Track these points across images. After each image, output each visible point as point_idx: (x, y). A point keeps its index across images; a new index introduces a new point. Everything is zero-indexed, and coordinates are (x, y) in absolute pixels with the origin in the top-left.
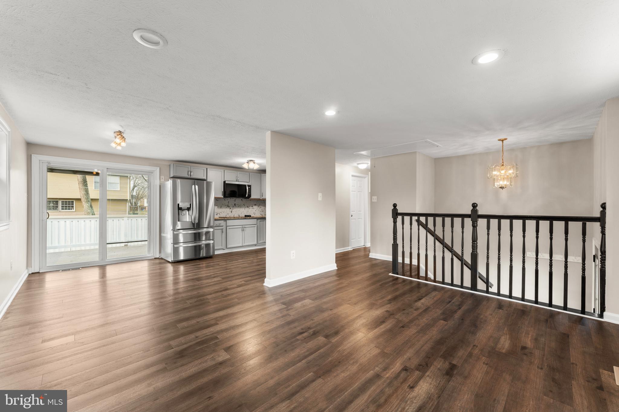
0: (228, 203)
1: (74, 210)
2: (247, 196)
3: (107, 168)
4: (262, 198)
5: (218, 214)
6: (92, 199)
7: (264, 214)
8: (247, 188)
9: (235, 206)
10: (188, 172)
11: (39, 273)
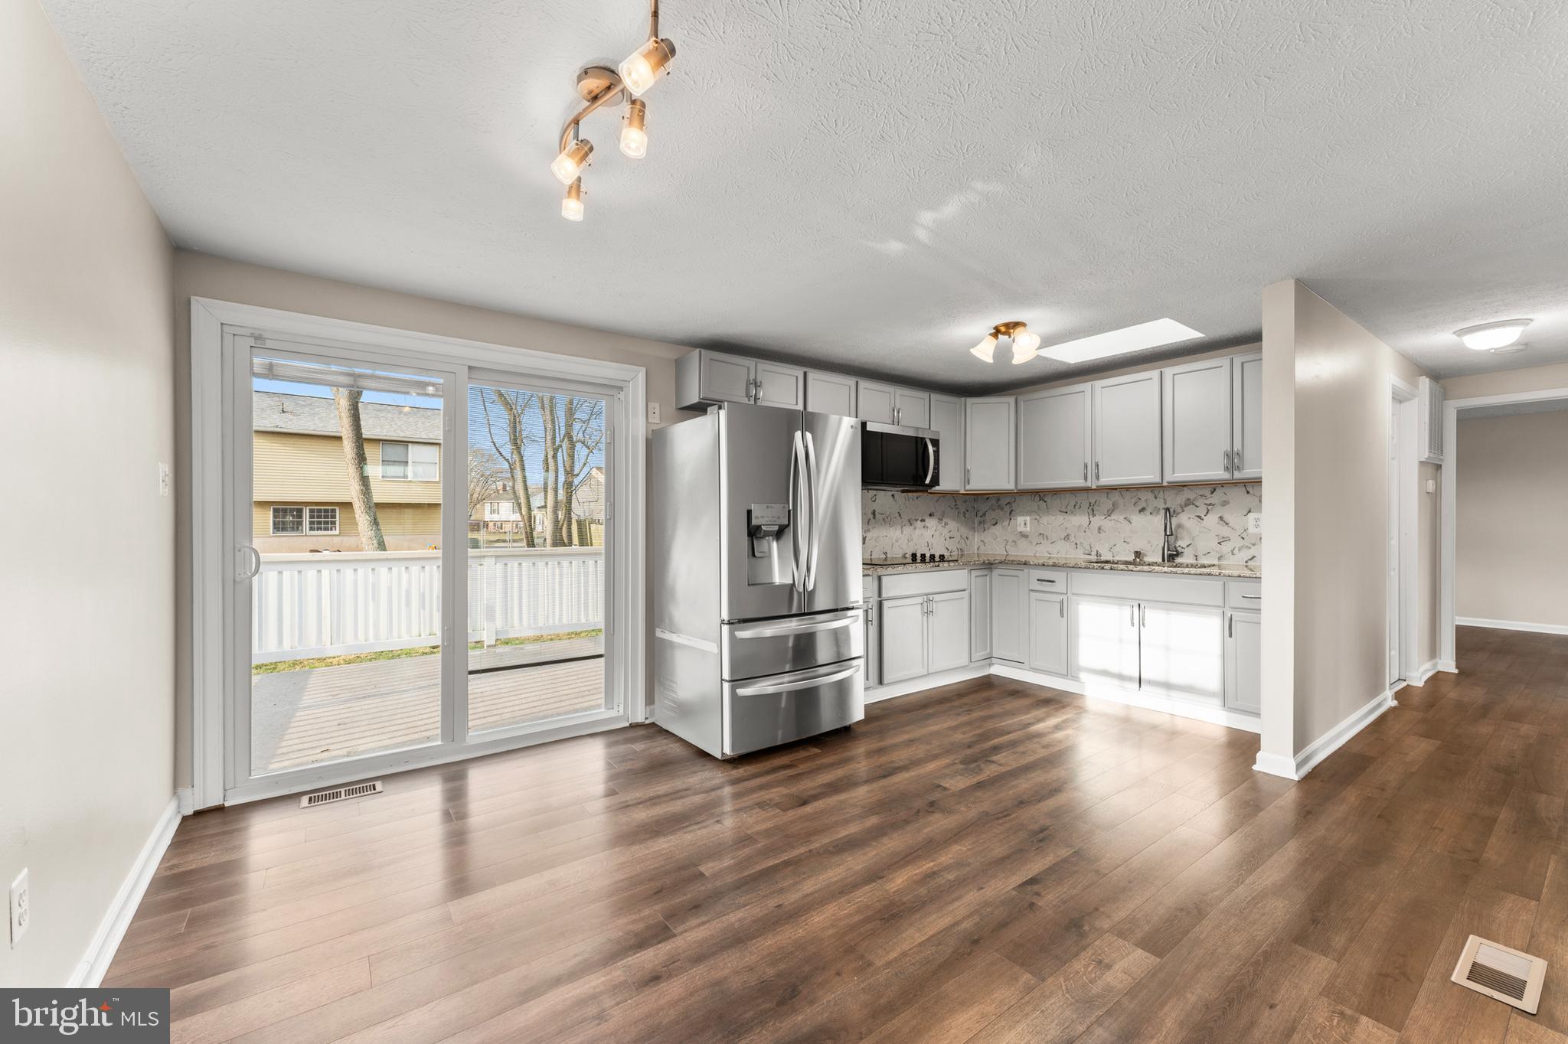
1: (337, 532)
2: (928, 481)
3: (470, 368)
4: (968, 488)
6: (378, 505)
8: (930, 450)
10: (748, 383)
11: (220, 809)
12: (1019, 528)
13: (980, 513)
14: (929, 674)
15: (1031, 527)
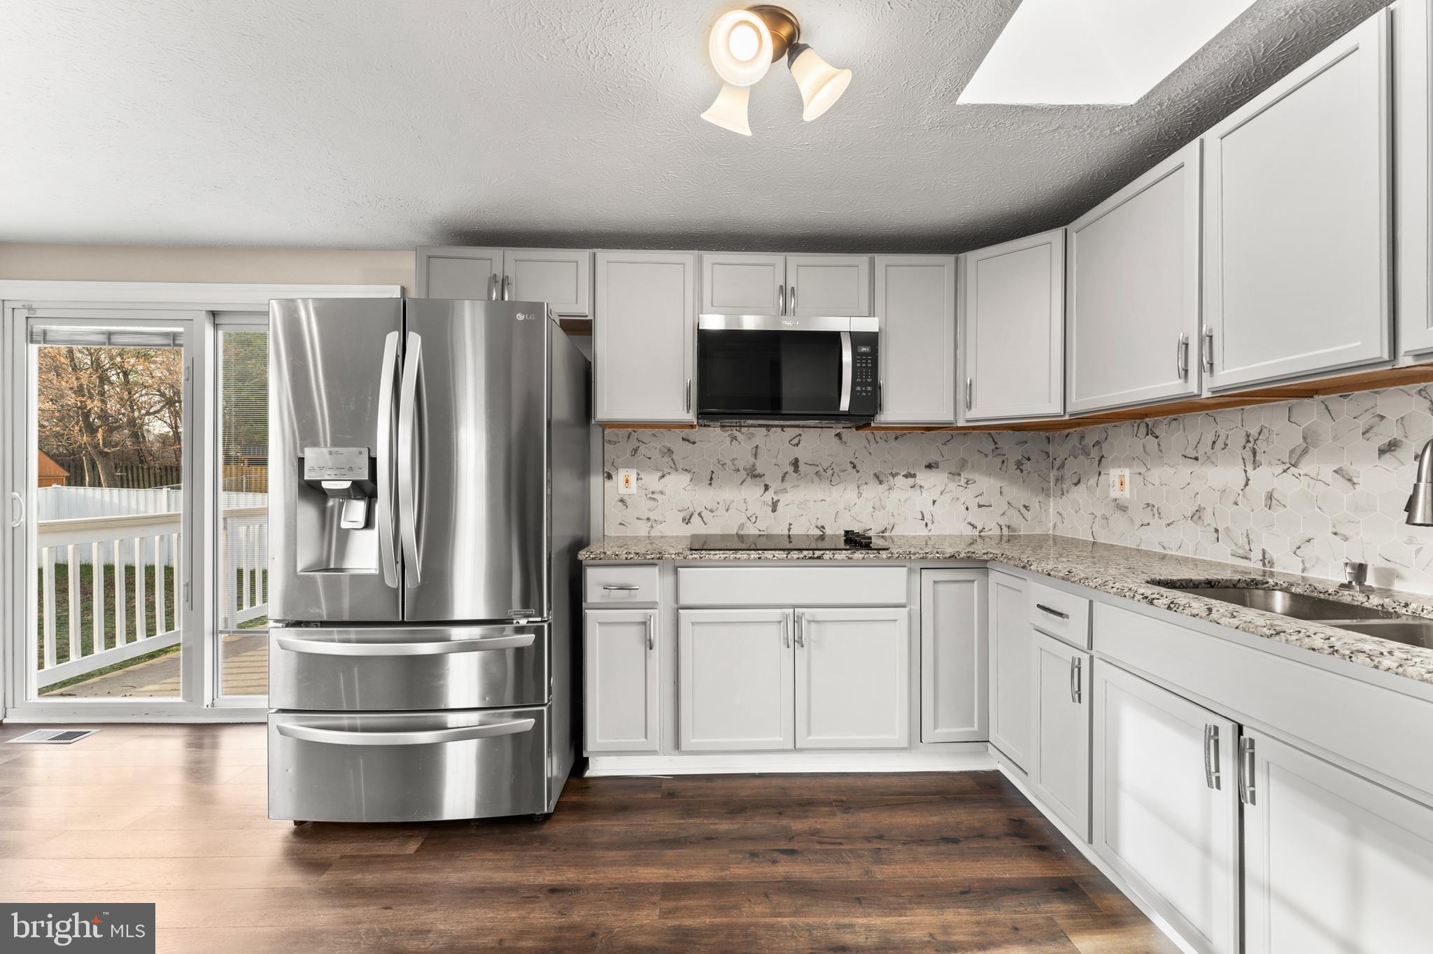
0: (756, 456)
2: (845, 404)
3: (212, 313)
4: (972, 414)
5: (696, 519)
7: (994, 526)
8: (847, 357)
9: (796, 471)
10: (493, 282)
12: (1112, 489)
13: (1057, 463)
14: (796, 749)
15: (1131, 489)
